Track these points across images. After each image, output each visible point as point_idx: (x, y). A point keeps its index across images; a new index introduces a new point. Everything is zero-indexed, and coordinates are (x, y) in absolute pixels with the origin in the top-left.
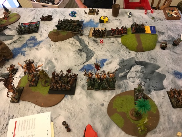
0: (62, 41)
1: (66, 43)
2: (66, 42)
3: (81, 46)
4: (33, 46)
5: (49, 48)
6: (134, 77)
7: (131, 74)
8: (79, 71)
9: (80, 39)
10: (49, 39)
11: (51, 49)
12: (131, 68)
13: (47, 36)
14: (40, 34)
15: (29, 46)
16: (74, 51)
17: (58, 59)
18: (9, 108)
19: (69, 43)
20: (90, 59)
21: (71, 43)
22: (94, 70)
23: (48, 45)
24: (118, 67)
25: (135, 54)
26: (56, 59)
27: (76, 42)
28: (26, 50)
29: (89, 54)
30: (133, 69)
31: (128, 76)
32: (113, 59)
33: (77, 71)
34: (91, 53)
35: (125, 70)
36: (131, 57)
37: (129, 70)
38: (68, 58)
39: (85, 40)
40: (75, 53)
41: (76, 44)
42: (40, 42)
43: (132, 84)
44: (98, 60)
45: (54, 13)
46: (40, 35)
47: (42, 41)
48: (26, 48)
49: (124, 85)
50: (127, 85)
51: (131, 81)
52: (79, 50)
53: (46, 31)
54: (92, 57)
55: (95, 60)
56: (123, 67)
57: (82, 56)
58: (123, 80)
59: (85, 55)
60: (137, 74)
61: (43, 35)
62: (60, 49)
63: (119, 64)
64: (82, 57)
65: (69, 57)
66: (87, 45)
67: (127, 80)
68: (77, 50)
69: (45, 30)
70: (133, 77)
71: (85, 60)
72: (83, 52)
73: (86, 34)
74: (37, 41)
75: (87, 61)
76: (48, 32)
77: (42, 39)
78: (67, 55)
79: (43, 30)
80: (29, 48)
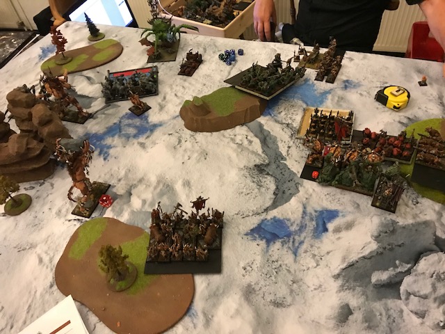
0: (214, 133)
1: (224, 139)
2: (224, 136)
3: (263, 155)
4: (135, 136)
5: (175, 148)
6: (425, 297)
7: (415, 281)
8: (247, 234)
9: (265, 134)
10: (181, 122)
11: (181, 150)
12: (416, 260)
13: (178, 113)
14: (160, 105)
15: (123, 132)
16: (242, 166)
17: (191, 184)
18: (28, 312)
19: (233, 140)
20: (286, 202)
21: (238, 141)
22: (291, 240)
23: (174, 140)
24: (374, 246)
25: (435, 210)
26: (187, 184)
27: (251, 142)
28: (115, 142)
29: (285, 186)
30: (423, 264)
31: (402, 288)
32: (358, 214)
33: (239, 234)
34: (292, 184)
35: (397, 262)
36: (423, 218)
37: (409, 266)
38: (221, 186)
39: (278, 139)
40: (242, 172)
41: (250, 148)
42: (155, 126)
43: (416, 320)
44: (309, 210)
45: (207, 49)
46: (158, 106)
47: (161, 125)
48: (116, 137)
49: (384, 319)
50: (398, 320)
51: (413, 309)
52: (255, 166)
53: (176, 98)
54: (291, 195)
55: (301, 209)
56: (391, 250)
57: (261, 186)
58: (386, 298)
59: (273, 187)
60: (438, 285)
61: (166, 109)
62: (204, 154)
63: (377, 238)
64: (263, 190)
65: (223, 184)
66: (284, 153)
67: (400, 304)
68: (251, 165)
69: (176, 95)
70: (422, 293)
71: (269, 203)
72: (268, 174)
73: (284, 121)
74: (148, 122)
75: (275, 205)
76: (182, 101)
77: (161, 119)
78: (218, 178)
79: (170, 92)
80: (123, 139)
